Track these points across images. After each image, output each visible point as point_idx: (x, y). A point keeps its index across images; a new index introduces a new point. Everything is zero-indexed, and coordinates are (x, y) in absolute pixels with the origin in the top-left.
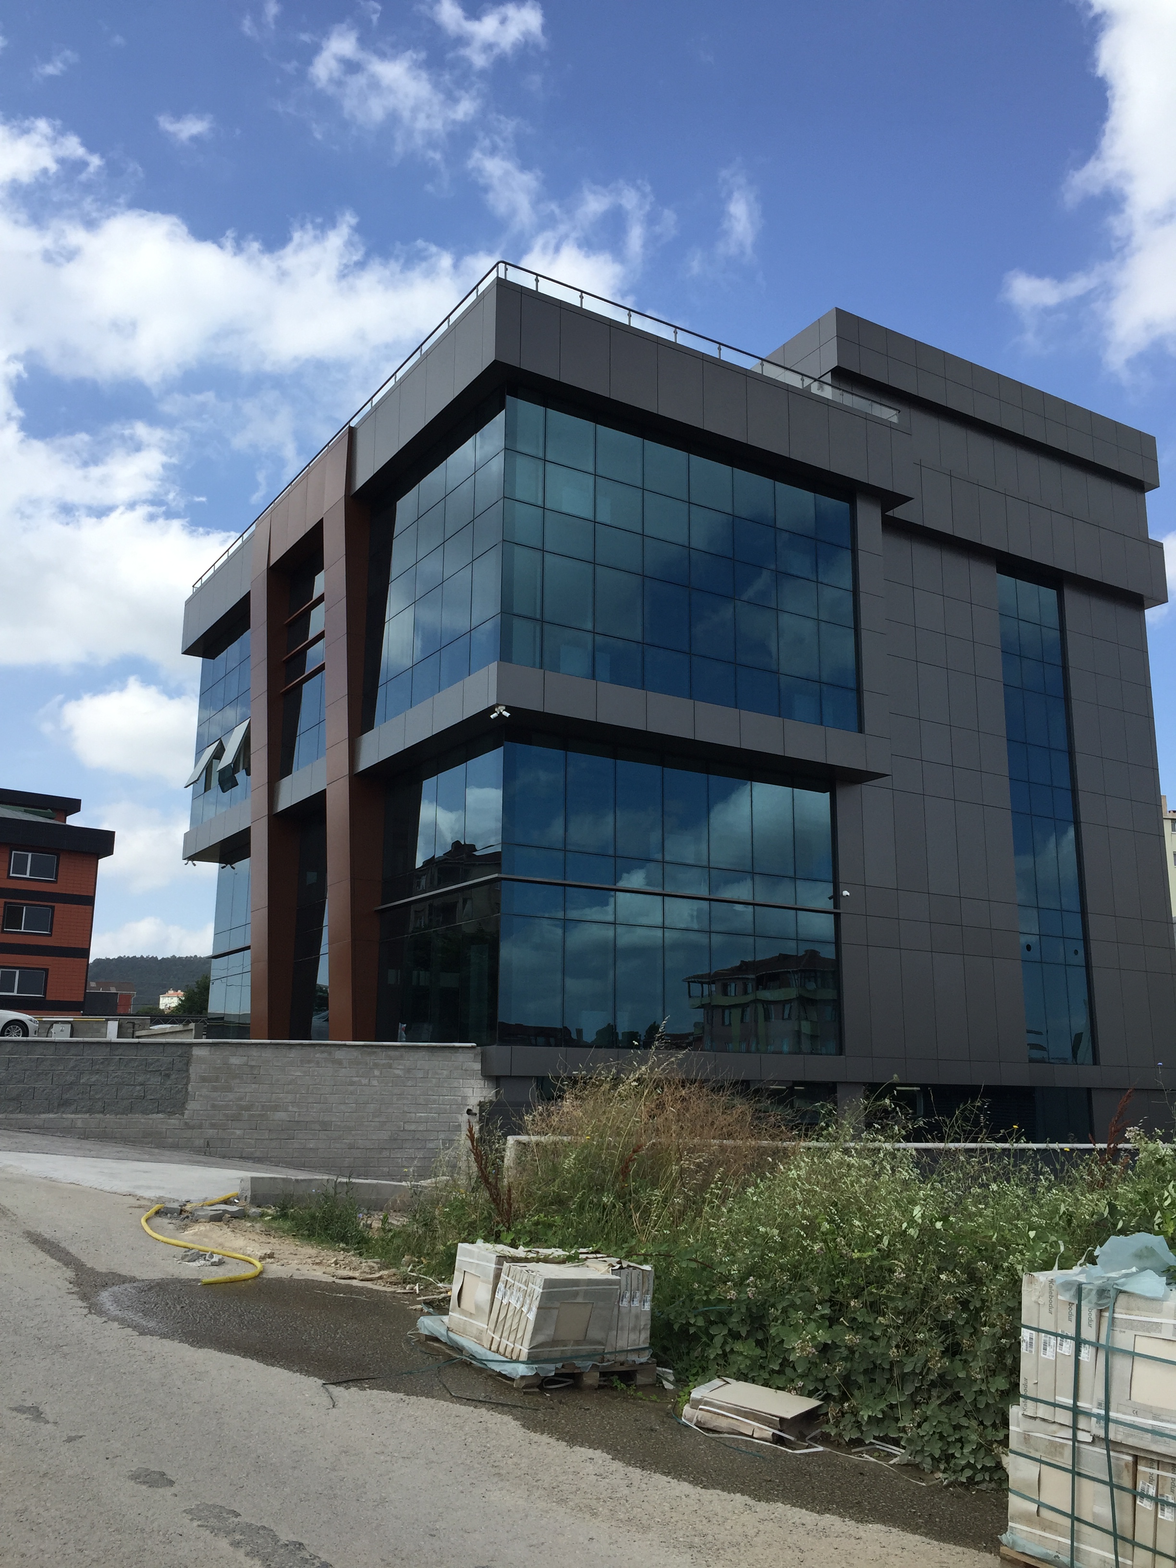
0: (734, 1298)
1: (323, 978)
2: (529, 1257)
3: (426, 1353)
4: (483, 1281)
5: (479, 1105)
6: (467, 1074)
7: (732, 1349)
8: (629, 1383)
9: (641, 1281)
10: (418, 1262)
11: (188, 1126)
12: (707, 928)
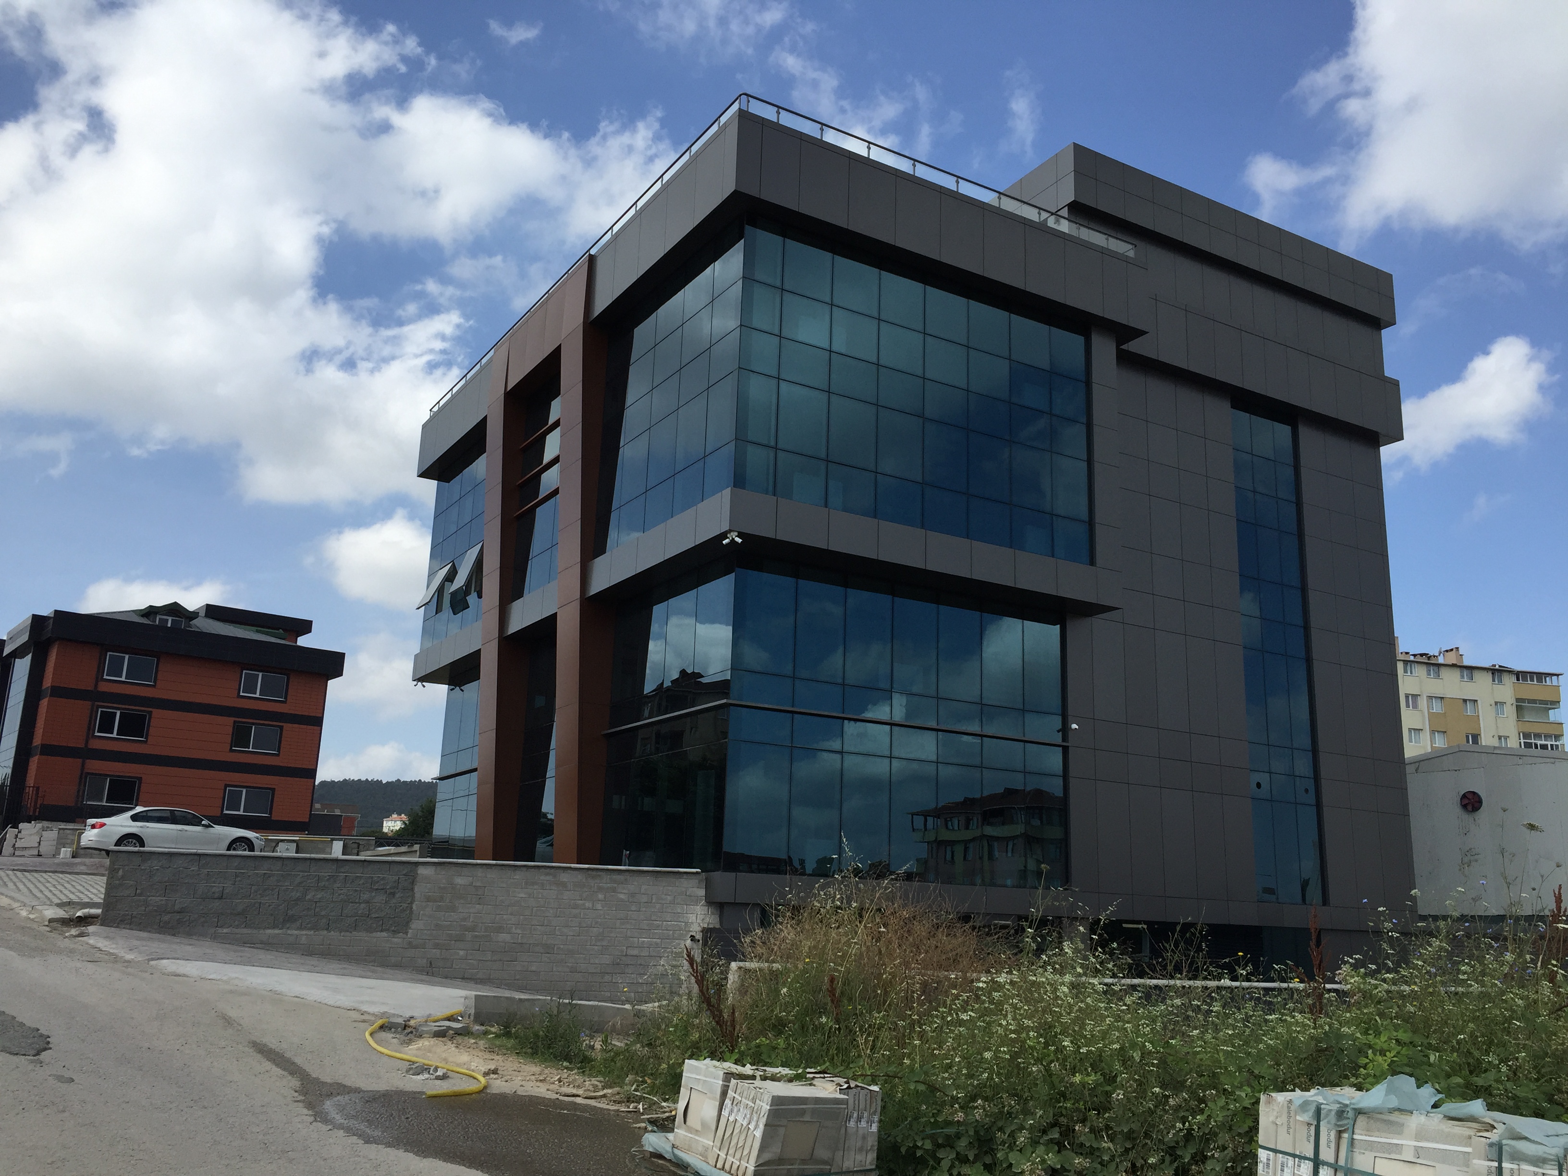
0: (962, 1120)
1: (548, 806)
2: (756, 1075)
3: (650, 1170)
4: (710, 1098)
5: (702, 931)
6: (692, 900)
9: (868, 1102)
10: (642, 1082)
11: (411, 946)
12: (934, 758)
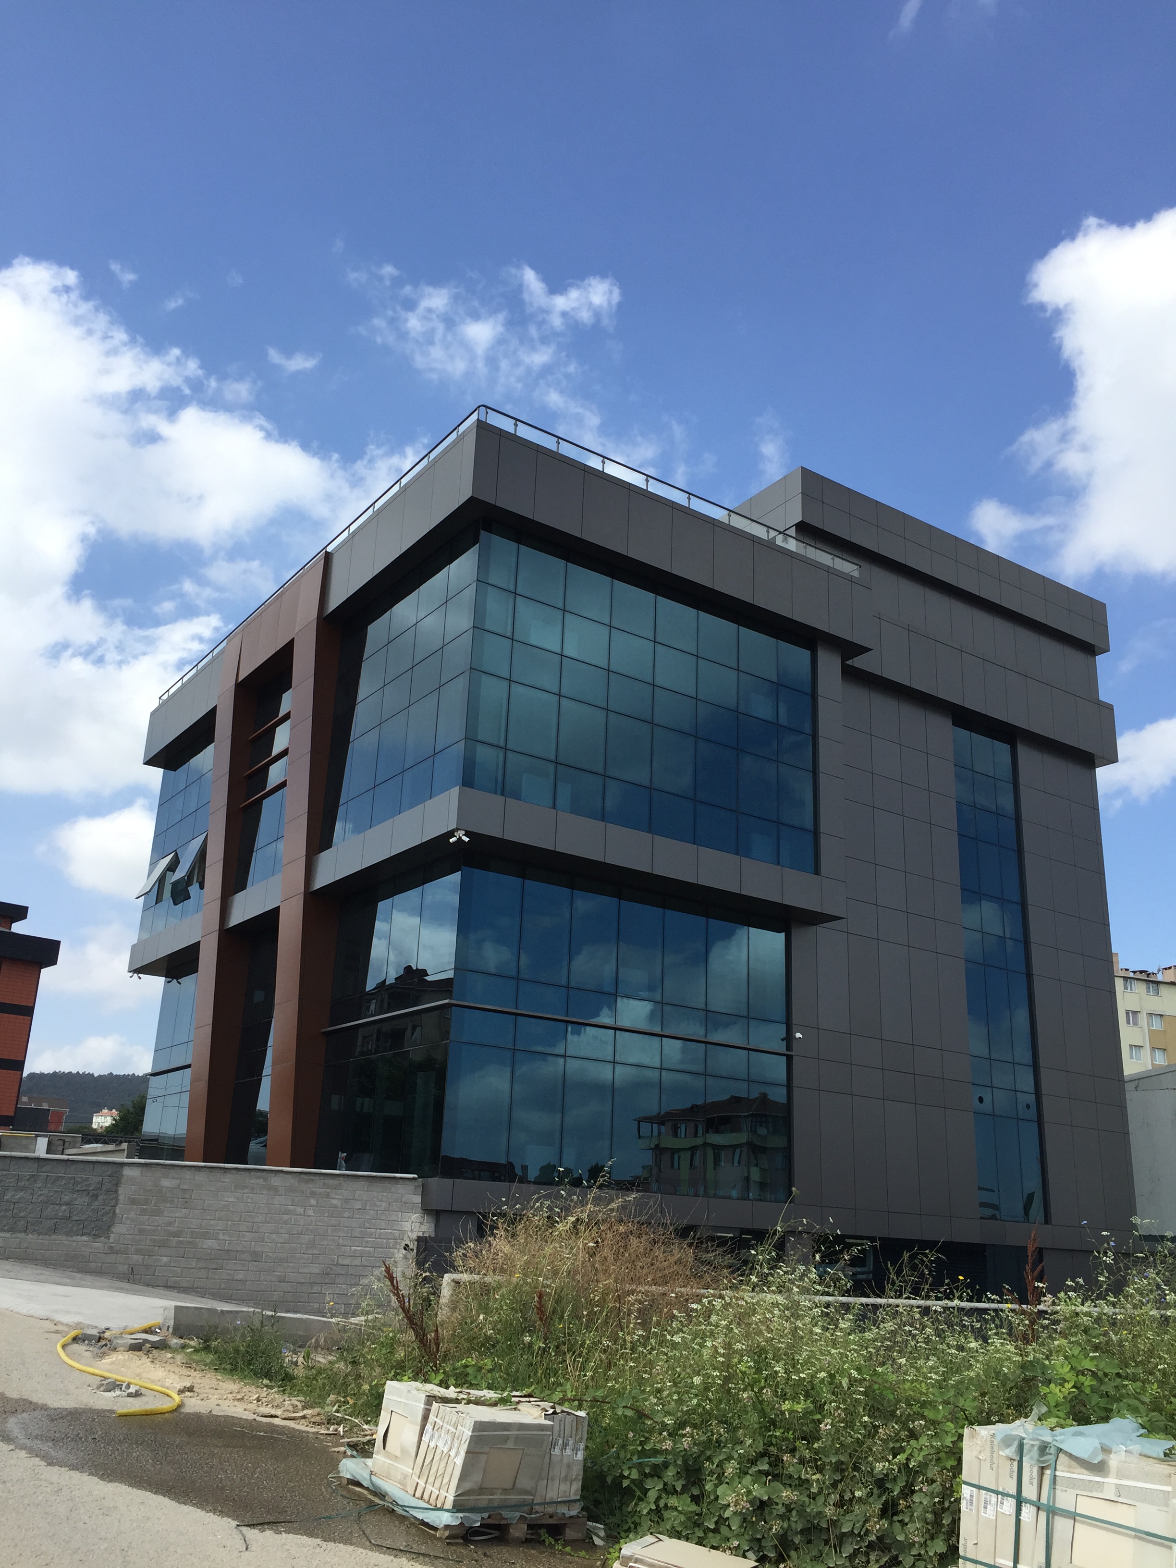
0: (670, 1449)
1: (263, 1103)
2: (459, 1398)
3: (347, 1498)
4: (411, 1422)
5: (416, 1240)
6: (406, 1206)
7: (666, 1505)
8: (558, 1538)
9: (574, 1428)
10: (344, 1402)
11: (112, 1251)
12: (658, 1065)
